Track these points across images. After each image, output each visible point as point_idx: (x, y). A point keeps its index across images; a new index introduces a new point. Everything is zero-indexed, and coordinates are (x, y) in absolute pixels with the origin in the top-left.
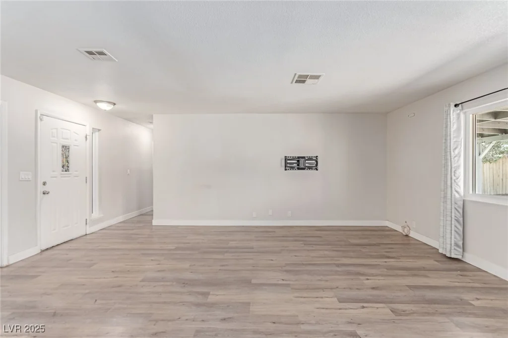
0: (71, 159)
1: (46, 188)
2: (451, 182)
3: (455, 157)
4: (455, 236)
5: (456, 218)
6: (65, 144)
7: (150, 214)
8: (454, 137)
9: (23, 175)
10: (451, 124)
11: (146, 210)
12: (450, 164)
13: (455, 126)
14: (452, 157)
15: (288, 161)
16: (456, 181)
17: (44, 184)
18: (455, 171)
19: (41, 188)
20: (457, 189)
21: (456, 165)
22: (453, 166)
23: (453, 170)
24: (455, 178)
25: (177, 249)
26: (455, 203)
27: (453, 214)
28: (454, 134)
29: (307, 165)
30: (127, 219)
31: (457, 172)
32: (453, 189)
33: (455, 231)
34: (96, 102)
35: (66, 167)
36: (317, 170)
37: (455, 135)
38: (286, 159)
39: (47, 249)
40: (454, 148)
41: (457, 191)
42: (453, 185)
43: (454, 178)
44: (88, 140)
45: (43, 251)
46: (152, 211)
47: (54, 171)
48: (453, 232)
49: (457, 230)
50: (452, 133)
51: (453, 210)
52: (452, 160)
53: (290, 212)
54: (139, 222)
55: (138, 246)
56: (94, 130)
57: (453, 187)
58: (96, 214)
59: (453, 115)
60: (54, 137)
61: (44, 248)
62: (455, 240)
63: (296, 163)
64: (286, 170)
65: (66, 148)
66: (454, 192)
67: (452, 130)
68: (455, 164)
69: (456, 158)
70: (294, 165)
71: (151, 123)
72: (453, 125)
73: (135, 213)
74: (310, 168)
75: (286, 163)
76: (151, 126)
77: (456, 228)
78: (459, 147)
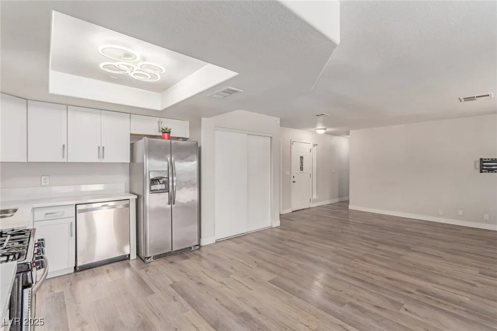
0: (304, 163)
1: (294, 179)
6: (302, 155)
7: (348, 202)
11: (345, 199)
15: (484, 164)
17: (294, 177)
19: (292, 179)
25: (363, 224)
30: (332, 203)
34: (316, 129)
35: (302, 169)
44: (311, 152)
45: (293, 212)
46: (349, 200)
47: (297, 170)
54: (339, 206)
55: (340, 218)
56: (314, 145)
58: (315, 197)
60: (297, 152)
61: (293, 210)
63: (495, 166)
64: (481, 172)
65: (302, 158)
70: (494, 168)
71: (349, 135)
73: (336, 200)
75: (482, 165)
76: (348, 136)
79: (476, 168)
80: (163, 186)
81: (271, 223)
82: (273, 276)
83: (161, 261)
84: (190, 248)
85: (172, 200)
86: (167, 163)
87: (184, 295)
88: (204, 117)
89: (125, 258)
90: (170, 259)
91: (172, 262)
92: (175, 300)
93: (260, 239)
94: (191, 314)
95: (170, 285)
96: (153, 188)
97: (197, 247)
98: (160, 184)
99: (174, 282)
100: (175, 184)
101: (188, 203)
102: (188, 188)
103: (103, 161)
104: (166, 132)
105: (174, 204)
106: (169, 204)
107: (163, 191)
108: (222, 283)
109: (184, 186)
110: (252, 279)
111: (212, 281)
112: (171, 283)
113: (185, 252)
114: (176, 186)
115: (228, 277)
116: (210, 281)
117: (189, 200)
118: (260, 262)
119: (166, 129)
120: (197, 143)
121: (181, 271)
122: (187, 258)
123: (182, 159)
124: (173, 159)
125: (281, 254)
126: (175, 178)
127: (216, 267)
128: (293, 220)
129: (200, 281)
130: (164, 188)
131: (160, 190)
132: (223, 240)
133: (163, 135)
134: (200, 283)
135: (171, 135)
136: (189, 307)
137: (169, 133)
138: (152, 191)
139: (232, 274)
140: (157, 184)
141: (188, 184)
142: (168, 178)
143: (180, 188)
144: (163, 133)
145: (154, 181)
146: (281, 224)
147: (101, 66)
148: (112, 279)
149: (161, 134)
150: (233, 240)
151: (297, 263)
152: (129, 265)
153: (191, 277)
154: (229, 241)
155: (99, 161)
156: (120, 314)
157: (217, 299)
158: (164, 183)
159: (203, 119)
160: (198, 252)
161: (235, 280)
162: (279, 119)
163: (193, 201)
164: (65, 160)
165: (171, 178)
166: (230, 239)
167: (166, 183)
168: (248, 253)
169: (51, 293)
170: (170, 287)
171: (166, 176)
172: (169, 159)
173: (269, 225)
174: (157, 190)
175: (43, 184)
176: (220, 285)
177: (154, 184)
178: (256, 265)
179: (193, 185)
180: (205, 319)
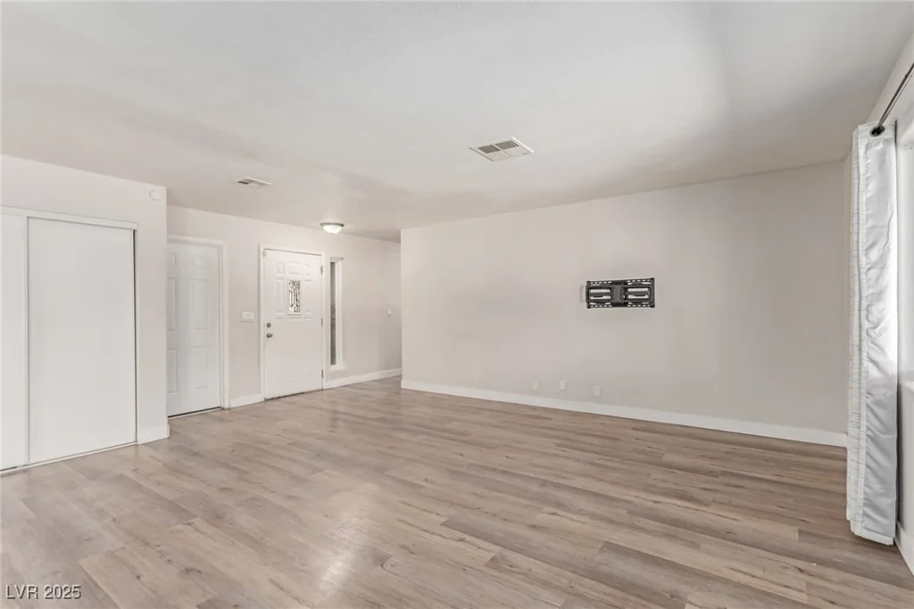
0: (302, 298)
1: (270, 331)
2: (860, 336)
3: (869, 269)
4: (866, 479)
5: (869, 433)
6: (294, 279)
8: (868, 217)
9: (245, 315)
10: (861, 182)
12: (857, 288)
13: (872, 186)
14: (863, 271)
15: (592, 291)
16: (871, 332)
17: (269, 325)
18: (869, 306)
19: (265, 331)
20: (873, 355)
21: (871, 291)
22: (864, 295)
23: (864, 304)
24: (870, 326)
26: (869, 393)
27: (864, 423)
28: (867, 210)
29: (630, 297)
31: (874, 309)
32: (864, 355)
33: (867, 466)
34: (322, 224)
35: (296, 307)
36: (653, 306)
37: (870, 212)
38: (589, 287)
39: (272, 399)
40: (869, 244)
41: (872, 361)
42: (864, 344)
43: (866, 325)
44: (324, 273)
45: (266, 400)
47: (279, 312)
48: (863, 467)
49: (873, 465)
50: (863, 207)
51: (864, 411)
52: (863, 277)
53: (598, 388)
57: (865, 349)
58: (339, 366)
59: (866, 159)
60: (279, 272)
61: (268, 397)
62: (868, 490)
63: (606, 294)
64: (589, 307)
65: (294, 284)
66: (866, 363)
67: (863, 198)
68: (868, 287)
69: (873, 273)
70: (604, 297)
72: (867, 185)
74: (637, 303)
75: (588, 294)
77: (869, 459)
78: (882, 243)
79: (581, 300)
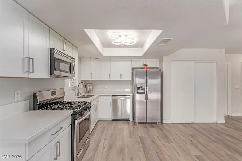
9: (236, 87)
80: (143, 91)
81: (216, 120)
82: (200, 154)
83: (141, 125)
84: (156, 123)
85: (146, 98)
86: (144, 80)
87: (143, 143)
88: (164, 56)
89: (128, 120)
90: (145, 125)
91: (145, 127)
92: (138, 144)
93: (203, 128)
94: (142, 153)
95: (139, 137)
96: (138, 91)
97: (160, 123)
98: (141, 90)
99: (142, 136)
100: (148, 90)
101: (155, 100)
102: (155, 92)
103: (122, 80)
104: (146, 65)
105: (148, 99)
106: (145, 99)
107: (142, 93)
108: (164, 145)
109: (153, 91)
110: (184, 150)
111: (159, 142)
112: (140, 136)
113: (153, 124)
114: (148, 91)
115: (169, 143)
116: (158, 142)
117: (156, 98)
118: (195, 141)
119: (146, 64)
120: (160, 70)
121: (147, 132)
122: (153, 127)
123: (152, 78)
124: (147, 78)
125: (215, 142)
126: (148, 87)
127: (165, 136)
128: (240, 122)
129: (153, 140)
130: (143, 92)
131: (141, 92)
132: (177, 123)
133: (144, 67)
134: (153, 141)
135: (148, 67)
136: (142, 150)
137: (147, 66)
138: (137, 93)
139: (172, 142)
140: (140, 90)
141: (155, 91)
142: (145, 87)
143: (151, 92)
144: (144, 66)
145: (139, 88)
146: (225, 122)
147: (113, 43)
148: (121, 127)
149: (143, 67)
150: (183, 124)
151: (226, 152)
152: (129, 123)
153: (150, 137)
154: (180, 124)
155: (121, 80)
156: (117, 141)
157: (157, 152)
158: (143, 89)
159: (164, 57)
160: (160, 126)
161: (172, 146)
162: (224, 49)
163: (158, 99)
164: (110, 79)
165: (146, 87)
166: (181, 123)
167: (144, 89)
168: (190, 134)
169: (103, 126)
170: (139, 138)
171: (144, 86)
172: (145, 78)
173: (215, 121)
174: (140, 92)
175: (105, 88)
176: (163, 146)
177: (139, 90)
178: (191, 143)
179: (158, 91)
180: (146, 159)
